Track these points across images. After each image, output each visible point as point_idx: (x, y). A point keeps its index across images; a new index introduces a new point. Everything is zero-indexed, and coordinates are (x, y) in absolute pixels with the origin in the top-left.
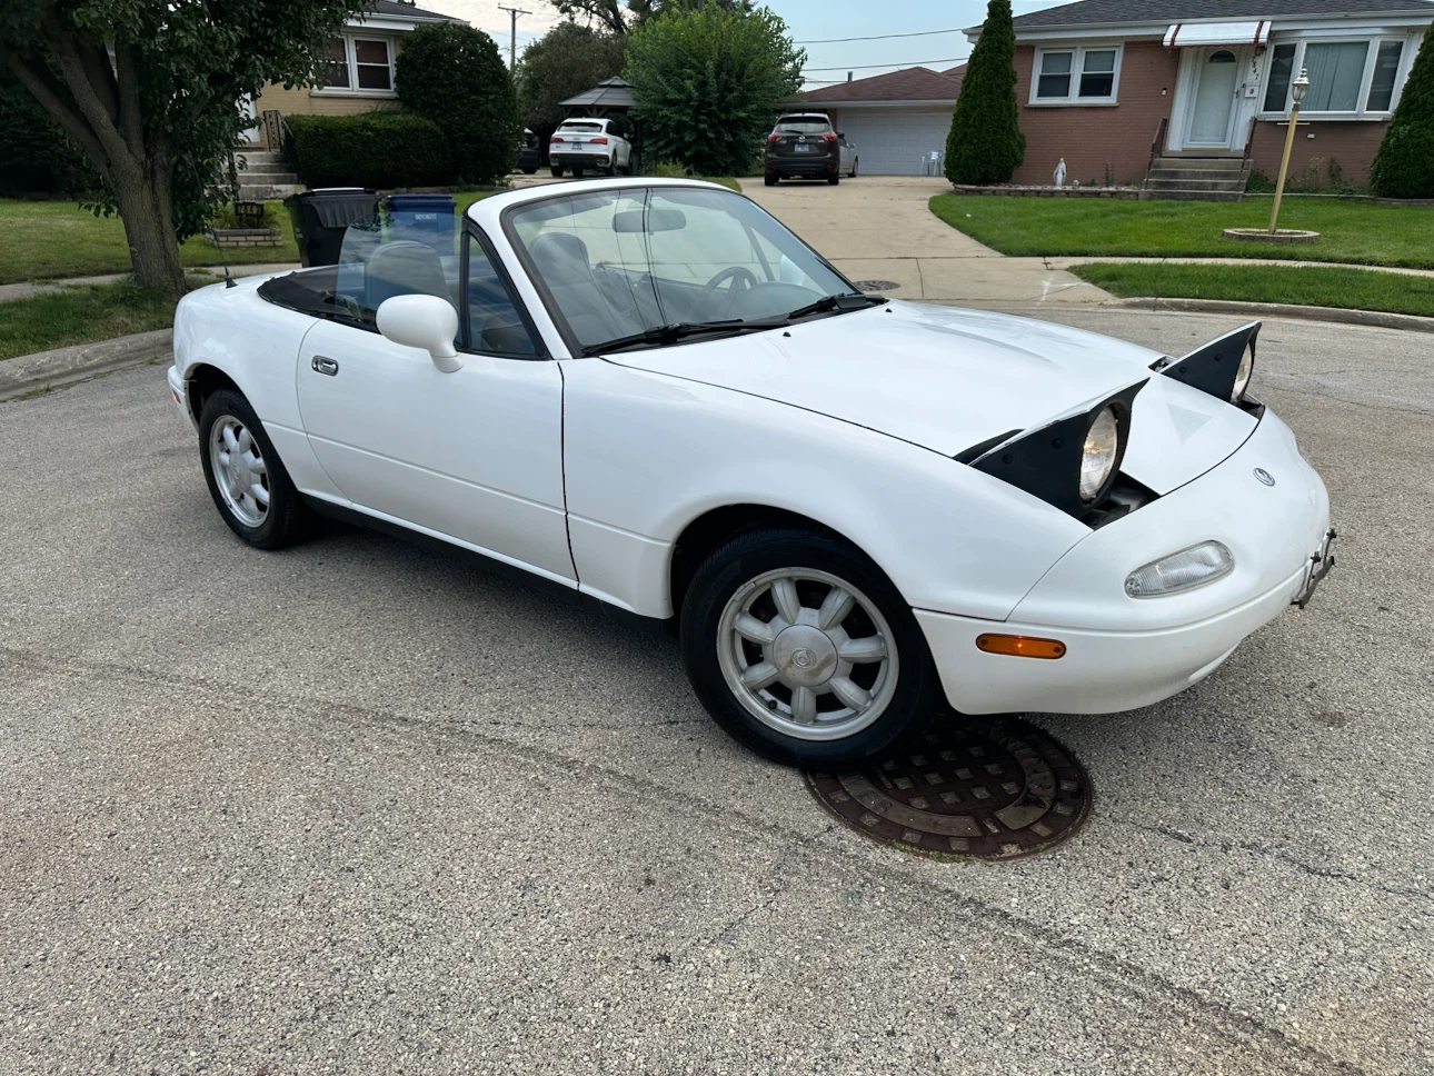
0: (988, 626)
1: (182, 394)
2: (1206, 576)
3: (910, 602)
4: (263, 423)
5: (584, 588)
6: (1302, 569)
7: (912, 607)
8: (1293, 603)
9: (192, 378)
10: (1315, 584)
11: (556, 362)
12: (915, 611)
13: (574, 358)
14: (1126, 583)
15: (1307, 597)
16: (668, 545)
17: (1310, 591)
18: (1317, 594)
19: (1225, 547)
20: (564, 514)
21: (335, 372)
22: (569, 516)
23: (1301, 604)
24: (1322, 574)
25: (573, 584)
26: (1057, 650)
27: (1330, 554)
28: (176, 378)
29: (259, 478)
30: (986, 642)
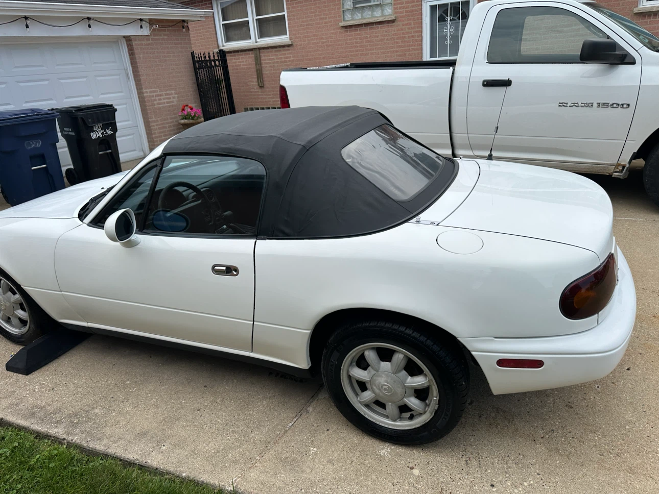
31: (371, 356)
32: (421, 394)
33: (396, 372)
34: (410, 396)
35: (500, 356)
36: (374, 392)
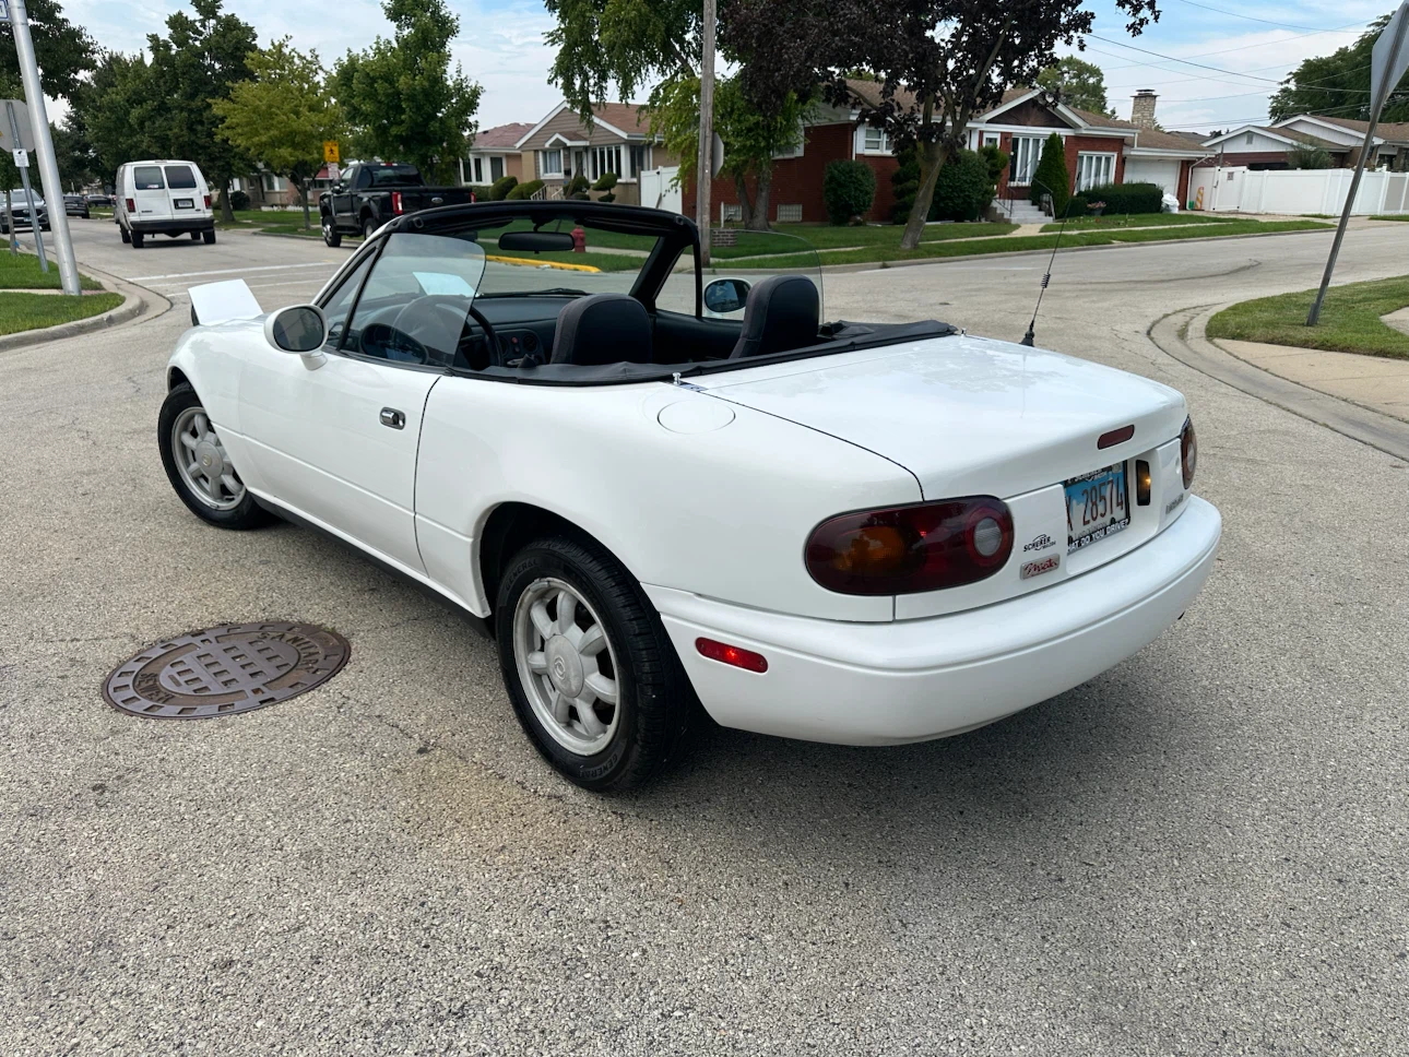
31: (564, 605)
32: (603, 711)
33: (584, 652)
34: (587, 701)
35: (702, 632)
36: (547, 660)
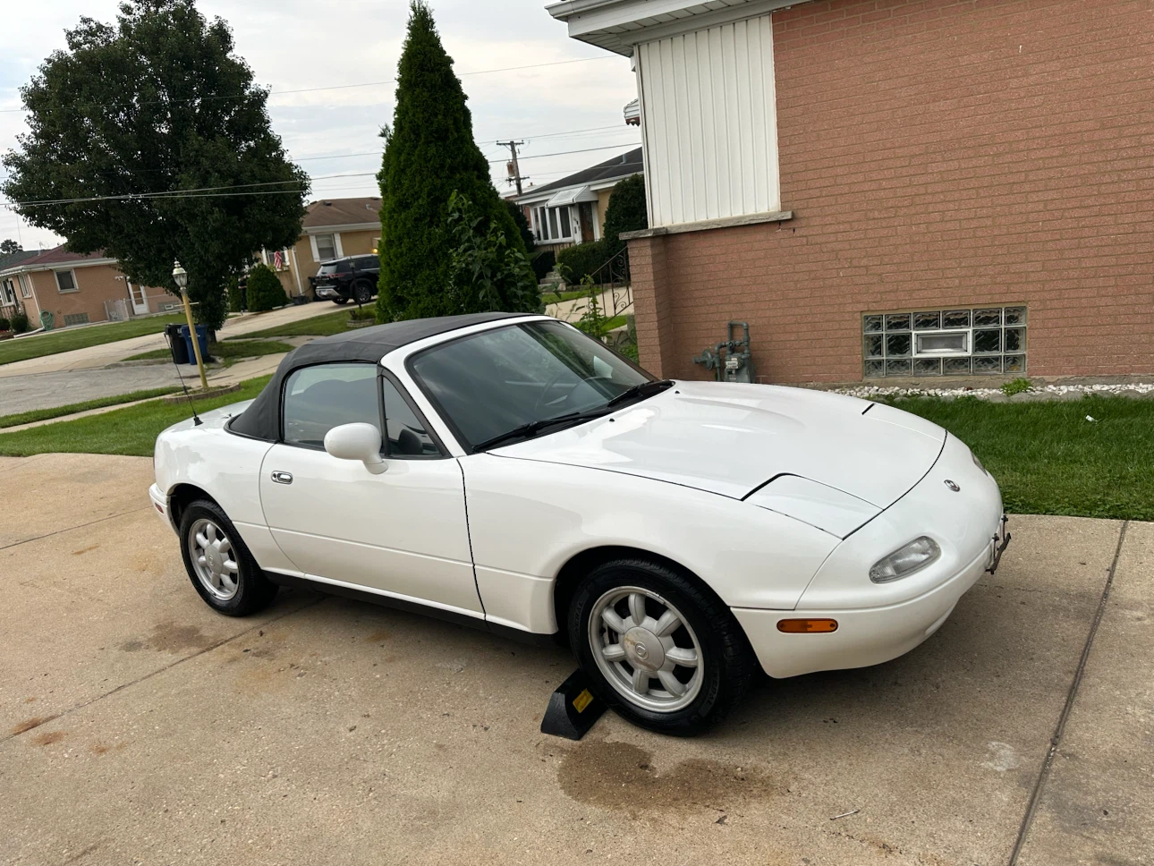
0: (783, 614)
1: (165, 507)
2: (923, 562)
3: (728, 603)
4: (233, 523)
5: (490, 618)
6: (988, 547)
7: (729, 607)
8: (987, 570)
9: (173, 494)
10: (1000, 555)
11: (455, 459)
12: (732, 609)
13: (468, 455)
14: (870, 574)
15: (995, 566)
16: (551, 580)
17: (997, 560)
18: (1002, 562)
19: (932, 540)
20: (472, 565)
21: (290, 481)
22: (476, 567)
23: (992, 571)
24: (1004, 547)
25: (480, 616)
26: (832, 625)
27: (1006, 533)
28: (160, 495)
29: (226, 555)
30: (784, 626)
